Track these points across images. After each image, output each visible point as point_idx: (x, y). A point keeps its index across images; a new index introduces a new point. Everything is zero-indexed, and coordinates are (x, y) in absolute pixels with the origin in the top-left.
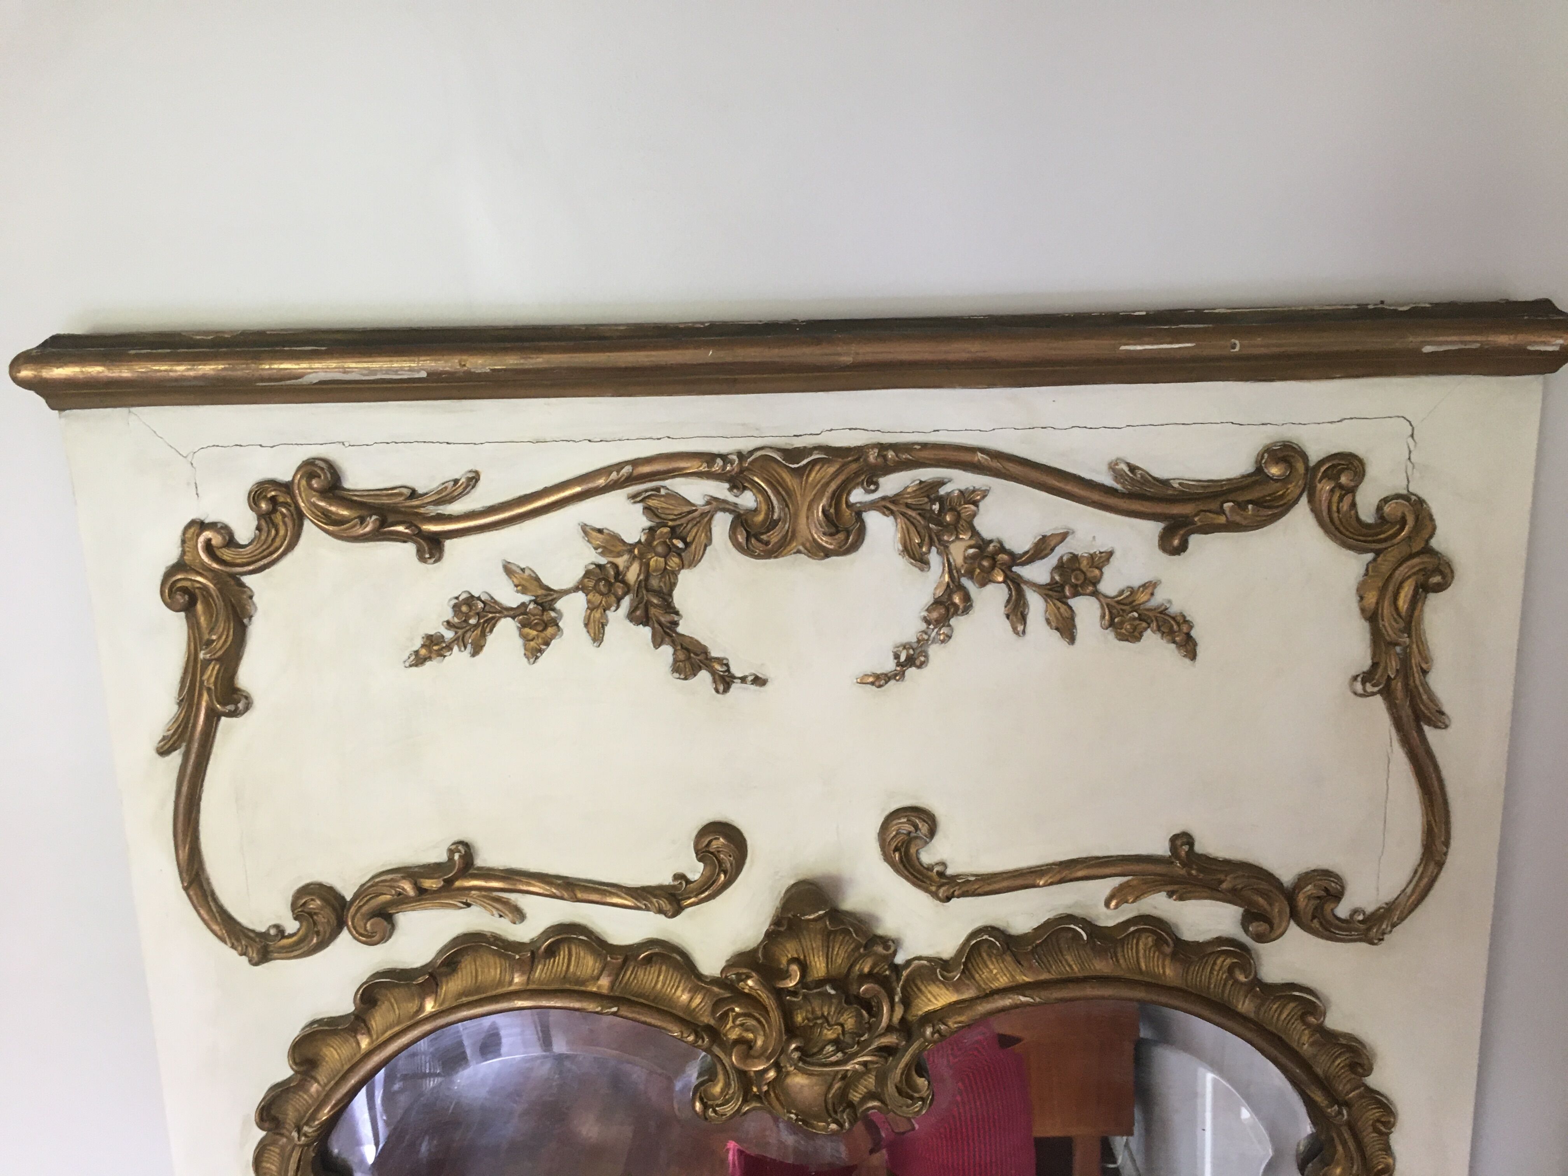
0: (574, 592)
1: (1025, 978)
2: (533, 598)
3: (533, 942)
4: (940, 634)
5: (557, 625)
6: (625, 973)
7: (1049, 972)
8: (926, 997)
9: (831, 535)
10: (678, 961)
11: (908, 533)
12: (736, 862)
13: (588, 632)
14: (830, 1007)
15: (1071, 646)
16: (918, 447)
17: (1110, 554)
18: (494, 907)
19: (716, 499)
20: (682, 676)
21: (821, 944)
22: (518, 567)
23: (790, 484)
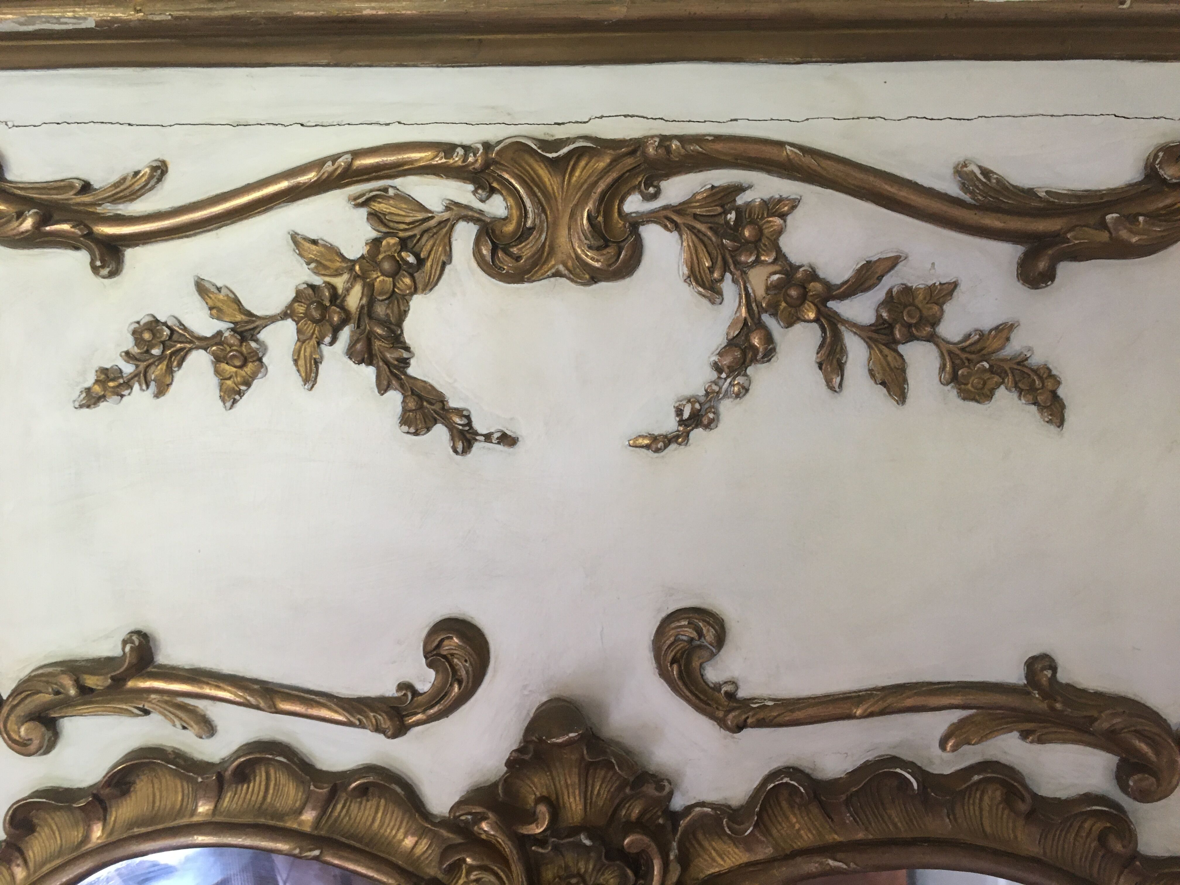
0: (282, 319)
1: (836, 837)
2: (232, 325)
3: (223, 761)
4: (734, 385)
5: (260, 360)
6: (335, 806)
7: (867, 829)
8: (710, 855)
9: (598, 249)
10: (398, 794)
11: (696, 251)
12: (473, 671)
13: (298, 371)
14: (587, 862)
15: (900, 407)
16: (710, 138)
17: (955, 285)
18: (177, 716)
19: (457, 204)
20: (412, 430)
21: (577, 781)
22: (214, 285)
23: (548, 183)
